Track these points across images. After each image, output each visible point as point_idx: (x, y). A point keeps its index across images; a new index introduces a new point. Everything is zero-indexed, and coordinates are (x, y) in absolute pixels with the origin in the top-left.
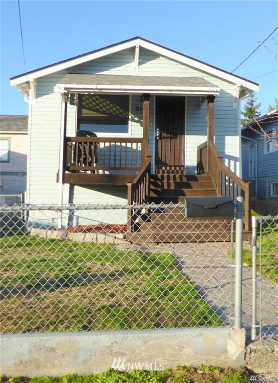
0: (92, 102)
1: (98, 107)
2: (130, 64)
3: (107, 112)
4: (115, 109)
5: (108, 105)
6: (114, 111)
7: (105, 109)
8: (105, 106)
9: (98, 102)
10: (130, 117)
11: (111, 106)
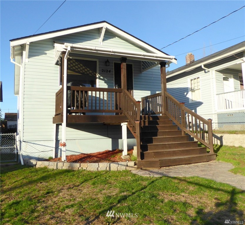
0: (70, 64)
1: (74, 68)
2: (97, 40)
3: (81, 72)
4: (86, 70)
5: (81, 67)
6: (86, 72)
7: (79, 70)
8: (79, 68)
9: (74, 64)
10: (97, 76)
11: (84, 67)
